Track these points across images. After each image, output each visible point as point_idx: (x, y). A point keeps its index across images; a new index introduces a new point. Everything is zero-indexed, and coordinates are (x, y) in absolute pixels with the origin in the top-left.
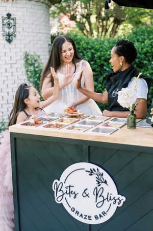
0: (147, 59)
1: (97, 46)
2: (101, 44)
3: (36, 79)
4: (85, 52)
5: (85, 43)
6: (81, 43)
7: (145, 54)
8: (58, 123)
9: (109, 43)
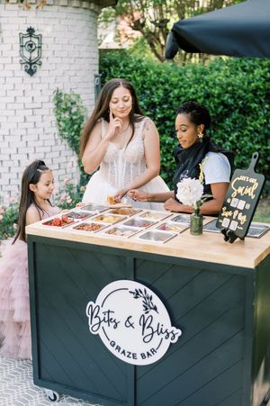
0: (256, 100)
1: (173, 79)
2: (181, 74)
3: (73, 133)
4: (154, 89)
5: (155, 72)
6: (148, 73)
7: (254, 91)
8: (95, 223)
9: (195, 72)
